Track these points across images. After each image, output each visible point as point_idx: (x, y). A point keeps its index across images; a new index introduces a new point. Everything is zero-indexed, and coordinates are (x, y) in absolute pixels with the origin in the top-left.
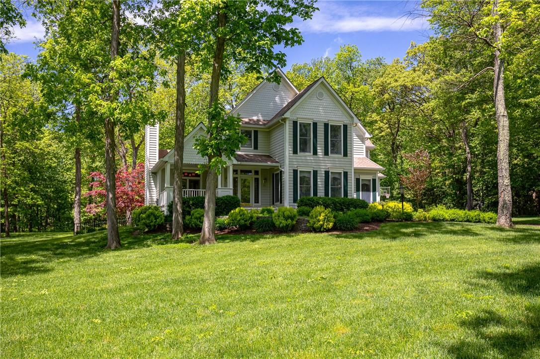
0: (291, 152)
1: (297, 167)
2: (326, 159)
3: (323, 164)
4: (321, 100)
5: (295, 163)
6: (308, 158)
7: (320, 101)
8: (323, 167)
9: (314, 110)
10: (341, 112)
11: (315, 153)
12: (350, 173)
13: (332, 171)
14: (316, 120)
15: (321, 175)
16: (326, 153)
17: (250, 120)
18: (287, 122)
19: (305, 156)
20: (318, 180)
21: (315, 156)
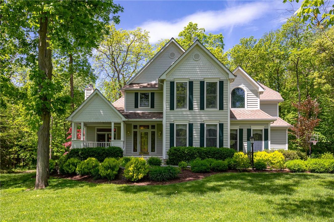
0: (169, 109)
1: (174, 121)
2: (202, 113)
3: (198, 118)
4: (198, 61)
5: (172, 118)
6: (184, 113)
7: (196, 62)
8: (199, 120)
9: (190, 71)
10: (216, 70)
11: (191, 108)
12: (226, 125)
13: (207, 123)
14: (191, 79)
15: (196, 127)
16: (202, 108)
17: (148, 84)
18: (165, 83)
19: (182, 112)
20: (194, 132)
21: (192, 111)
